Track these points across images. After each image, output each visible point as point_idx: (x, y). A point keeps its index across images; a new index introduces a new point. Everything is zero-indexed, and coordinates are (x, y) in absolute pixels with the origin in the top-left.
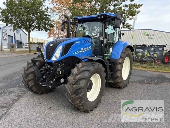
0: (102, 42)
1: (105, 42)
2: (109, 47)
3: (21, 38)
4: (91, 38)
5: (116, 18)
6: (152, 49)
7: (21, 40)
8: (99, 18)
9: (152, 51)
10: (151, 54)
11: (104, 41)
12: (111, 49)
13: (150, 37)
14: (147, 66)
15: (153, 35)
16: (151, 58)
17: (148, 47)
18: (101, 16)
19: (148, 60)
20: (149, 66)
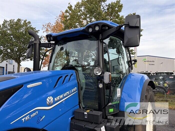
0: (100, 79)
1: (106, 80)
2: (115, 87)
3: (14, 69)
4: (77, 70)
5: (128, 25)
6: (161, 78)
7: (14, 71)
8: (90, 30)
9: (161, 80)
10: (160, 84)
11: (103, 77)
12: (119, 90)
13: (150, 63)
14: (158, 99)
15: (153, 61)
16: (161, 89)
17: (153, 75)
18: (95, 28)
19: (158, 91)
20: (161, 99)
